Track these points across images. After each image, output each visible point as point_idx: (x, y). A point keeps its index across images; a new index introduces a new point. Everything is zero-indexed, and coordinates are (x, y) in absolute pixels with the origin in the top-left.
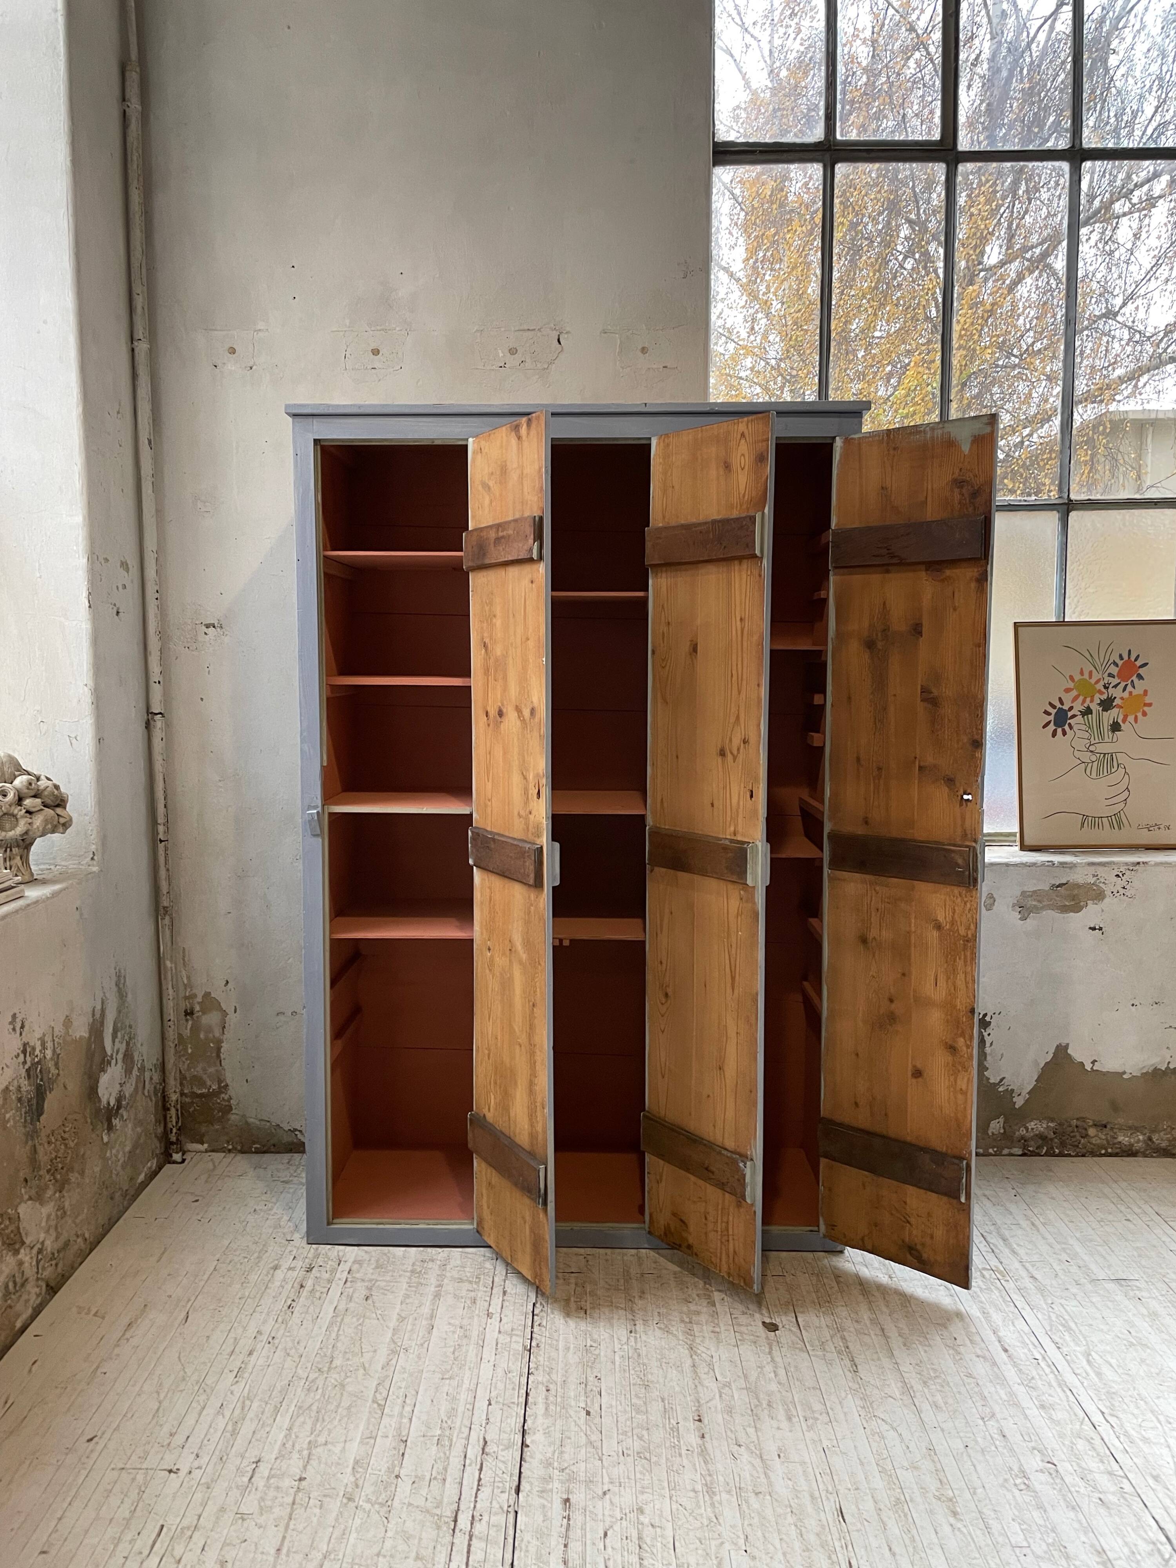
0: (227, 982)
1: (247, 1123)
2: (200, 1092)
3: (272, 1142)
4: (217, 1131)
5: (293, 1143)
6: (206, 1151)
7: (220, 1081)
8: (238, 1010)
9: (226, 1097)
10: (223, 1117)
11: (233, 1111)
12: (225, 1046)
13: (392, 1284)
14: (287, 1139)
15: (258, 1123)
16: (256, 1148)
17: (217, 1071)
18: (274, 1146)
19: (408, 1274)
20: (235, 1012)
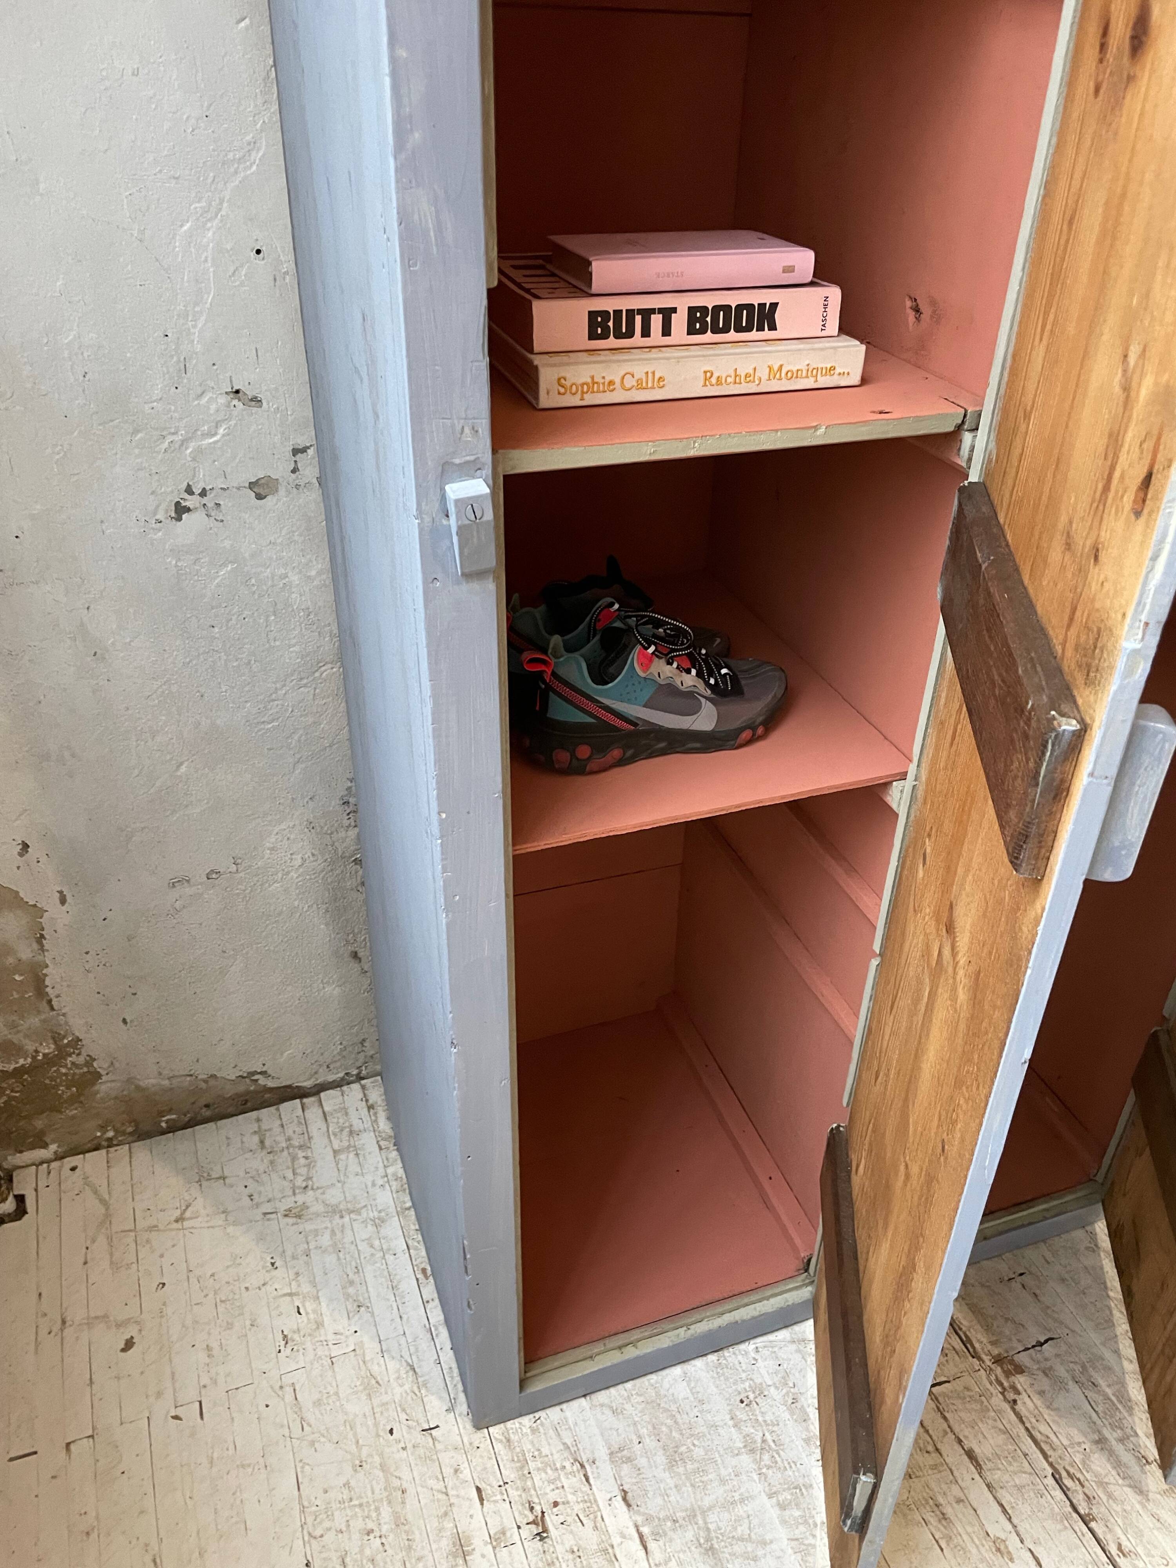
0: (25, 846)
1: (138, 1088)
2: (12, 1067)
3: (203, 1101)
4: (73, 1117)
5: (248, 1092)
6: (59, 1157)
7: (56, 1038)
8: (69, 899)
9: (81, 1060)
10: (80, 1094)
11: (104, 1078)
12: (53, 976)
13: (740, 1510)
14: (230, 1091)
15: (166, 1083)
16: (167, 1122)
17: (44, 1021)
18: (207, 1106)
19: (745, 1459)
20: (63, 901)
